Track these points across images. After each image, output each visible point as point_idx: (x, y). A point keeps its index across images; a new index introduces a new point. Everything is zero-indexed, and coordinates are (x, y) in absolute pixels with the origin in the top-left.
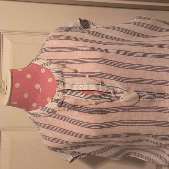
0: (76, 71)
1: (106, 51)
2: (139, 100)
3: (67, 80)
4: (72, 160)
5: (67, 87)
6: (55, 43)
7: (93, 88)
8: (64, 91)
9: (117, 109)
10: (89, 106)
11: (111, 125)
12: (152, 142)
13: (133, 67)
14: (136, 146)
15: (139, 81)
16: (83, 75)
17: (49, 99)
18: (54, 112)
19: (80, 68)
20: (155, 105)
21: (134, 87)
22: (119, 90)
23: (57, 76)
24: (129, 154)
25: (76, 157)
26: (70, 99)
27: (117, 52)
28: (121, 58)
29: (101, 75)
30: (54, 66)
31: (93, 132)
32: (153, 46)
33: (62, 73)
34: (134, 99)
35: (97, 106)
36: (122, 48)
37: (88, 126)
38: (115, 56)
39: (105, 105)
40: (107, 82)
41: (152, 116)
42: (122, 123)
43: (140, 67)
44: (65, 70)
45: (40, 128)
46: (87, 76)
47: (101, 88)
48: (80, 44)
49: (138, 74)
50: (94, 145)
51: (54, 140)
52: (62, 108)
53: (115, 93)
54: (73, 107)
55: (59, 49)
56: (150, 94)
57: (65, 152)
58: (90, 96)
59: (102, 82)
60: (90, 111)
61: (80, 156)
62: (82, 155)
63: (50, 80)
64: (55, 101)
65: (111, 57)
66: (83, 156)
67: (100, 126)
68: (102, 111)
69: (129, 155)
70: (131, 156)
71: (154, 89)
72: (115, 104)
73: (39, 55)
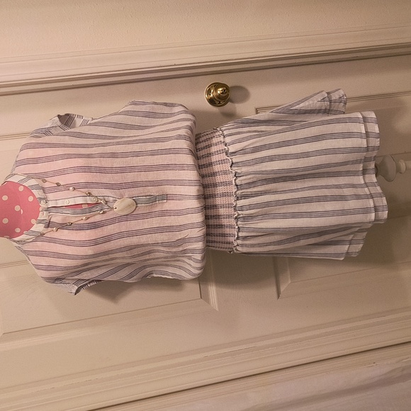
0: (58, 185)
1: (89, 156)
2: (136, 207)
3: (50, 196)
4: (78, 291)
5: (51, 204)
6: (31, 153)
7: (80, 201)
8: (48, 209)
9: (113, 221)
10: (79, 223)
11: (108, 239)
12: (163, 252)
13: (123, 170)
14: (148, 260)
15: (134, 185)
16: (67, 187)
17: (33, 221)
18: (42, 235)
19: (63, 180)
20: (158, 209)
21: (127, 193)
22: (111, 199)
23: (38, 193)
24: (151, 273)
25: (82, 287)
26: (57, 218)
27: (102, 155)
28: (107, 163)
29: (87, 185)
30: (33, 182)
31: (89, 251)
32: (145, 141)
33: (43, 189)
34: (129, 206)
35: (88, 221)
36: (109, 149)
37: (82, 244)
38: (100, 161)
39: (98, 218)
40: (95, 192)
41: (155, 222)
42: (121, 235)
43: (132, 169)
44: (46, 185)
45: (30, 257)
46: (71, 188)
47: (90, 200)
48: (60, 151)
49: (130, 177)
50: (98, 267)
51: (49, 268)
52: (50, 229)
53: (106, 202)
54: (63, 226)
55: (36, 161)
56: (148, 197)
57: (67, 282)
58: (78, 210)
59: (89, 193)
60: (81, 228)
61: (87, 284)
62: (89, 283)
63: (31, 199)
64: (40, 222)
65: (94, 162)
66: (91, 284)
67: (95, 242)
68: (95, 226)
69: (152, 275)
70: (155, 275)
71: (153, 191)
72: (110, 215)
73: (14, 169)
